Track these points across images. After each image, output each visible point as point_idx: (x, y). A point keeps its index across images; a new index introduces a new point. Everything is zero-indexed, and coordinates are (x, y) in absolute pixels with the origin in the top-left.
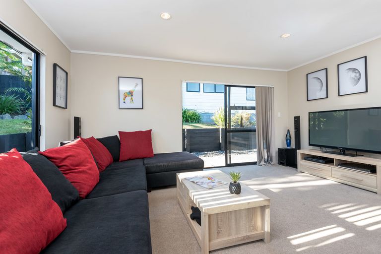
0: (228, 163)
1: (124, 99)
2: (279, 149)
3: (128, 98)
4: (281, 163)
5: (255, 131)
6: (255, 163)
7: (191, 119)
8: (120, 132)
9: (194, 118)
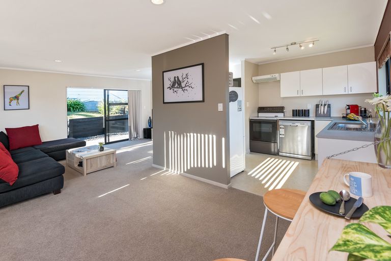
0: (107, 142)
1: (10, 102)
2: (144, 129)
3: (14, 102)
4: (145, 137)
5: (127, 119)
6: (128, 140)
7: (73, 108)
8: (6, 129)
9: (77, 108)
